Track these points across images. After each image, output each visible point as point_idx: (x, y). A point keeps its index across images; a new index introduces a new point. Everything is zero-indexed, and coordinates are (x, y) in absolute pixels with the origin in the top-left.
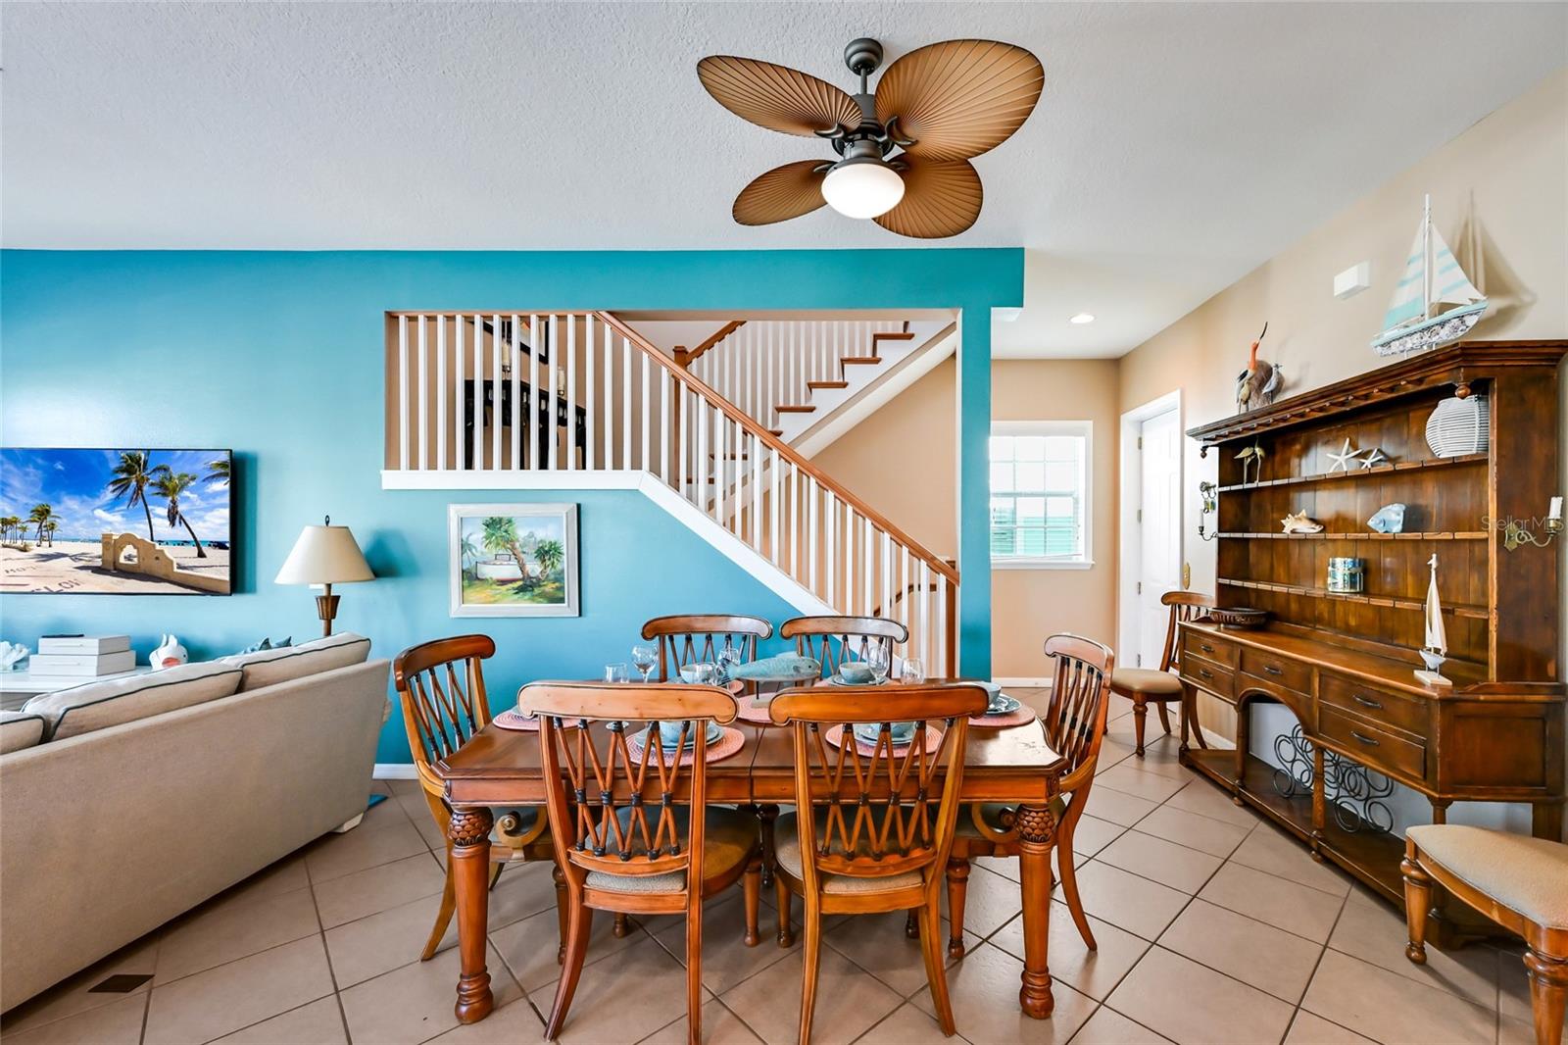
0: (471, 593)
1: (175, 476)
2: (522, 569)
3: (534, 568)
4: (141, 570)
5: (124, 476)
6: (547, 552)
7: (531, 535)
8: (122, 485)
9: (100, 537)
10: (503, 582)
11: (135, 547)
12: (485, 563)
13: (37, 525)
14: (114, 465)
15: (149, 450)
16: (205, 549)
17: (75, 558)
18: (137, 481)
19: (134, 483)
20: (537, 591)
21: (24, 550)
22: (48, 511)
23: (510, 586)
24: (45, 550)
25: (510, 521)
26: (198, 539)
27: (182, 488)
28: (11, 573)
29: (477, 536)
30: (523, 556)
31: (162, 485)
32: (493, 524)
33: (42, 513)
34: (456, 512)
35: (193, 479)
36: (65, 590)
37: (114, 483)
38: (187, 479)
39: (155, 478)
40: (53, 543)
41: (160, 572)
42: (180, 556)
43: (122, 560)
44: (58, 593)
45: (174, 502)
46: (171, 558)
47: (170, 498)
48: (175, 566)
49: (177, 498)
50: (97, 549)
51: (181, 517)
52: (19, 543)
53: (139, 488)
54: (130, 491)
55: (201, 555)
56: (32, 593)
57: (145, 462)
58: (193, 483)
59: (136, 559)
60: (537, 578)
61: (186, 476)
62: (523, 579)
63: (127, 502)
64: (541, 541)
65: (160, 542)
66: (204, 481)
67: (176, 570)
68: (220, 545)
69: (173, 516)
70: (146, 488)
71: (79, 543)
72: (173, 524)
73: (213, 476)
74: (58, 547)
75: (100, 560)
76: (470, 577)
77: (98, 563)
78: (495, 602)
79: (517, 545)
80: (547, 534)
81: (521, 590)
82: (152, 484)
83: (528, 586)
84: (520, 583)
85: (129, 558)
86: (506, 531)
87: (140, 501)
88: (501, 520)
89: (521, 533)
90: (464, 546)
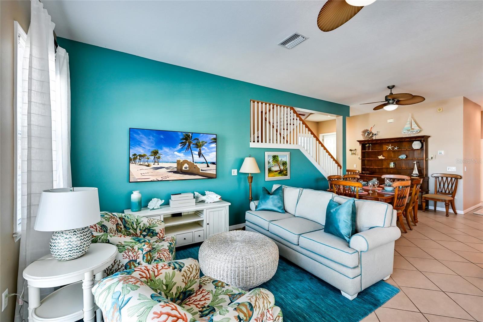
0: (271, 174)
1: (200, 142)
2: (280, 168)
3: (282, 168)
4: (190, 171)
5: (184, 141)
6: (284, 164)
7: (281, 160)
8: (184, 144)
9: (176, 161)
10: (276, 171)
11: (188, 164)
12: (272, 167)
13: (153, 157)
14: (181, 137)
15: (193, 133)
16: (209, 165)
17: (167, 168)
18: (189, 143)
19: (188, 143)
20: (282, 173)
21: (148, 166)
22: (157, 152)
23: (278, 172)
24: (156, 165)
25: (277, 156)
26: (207, 162)
27: (203, 145)
28: (143, 174)
29: (271, 160)
30: (280, 165)
31: (196, 144)
32: (275, 157)
33: (155, 153)
34: (267, 154)
35: (206, 143)
36: (164, 180)
37: (181, 143)
38: (204, 143)
39: (195, 142)
40: (159, 163)
41: (195, 172)
42: (202, 167)
43: (183, 169)
44: (161, 181)
45: (200, 150)
46: (199, 167)
47: (199, 149)
48: (200, 170)
49: (201, 148)
50: (175, 165)
51: (202, 155)
52: (146, 164)
53: (189, 145)
54: (186, 146)
55: (208, 166)
56: (151, 181)
57: (191, 137)
58: (206, 144)
59: (188, 168)
60: (283, 170)
61: (204, 142)
62: (280, 170)
63: (185, 150)
64: (283, 161)
65: (196, 163)
66: (209, 143)
67: (201, 171)
68: (213, 163)
69: (200, 154)
70: (191, 145)
71: (169, 163)
72: (200, 157)
73: (212, 142)
74: (161, 165)
75: (176, 169)
76: (270, 170)
77: (176, 170)
78: (274, 176)
79: (279, 162)
80: (284, 159)
81: (280, 173)
82: (193, 144)
83: (281, 172)
84: (279, 171)
85: (186, 168)
86: (277, 159)
87: (190, 149)
88: (276, 156)
89: (280, 159)
90: (269, 162)
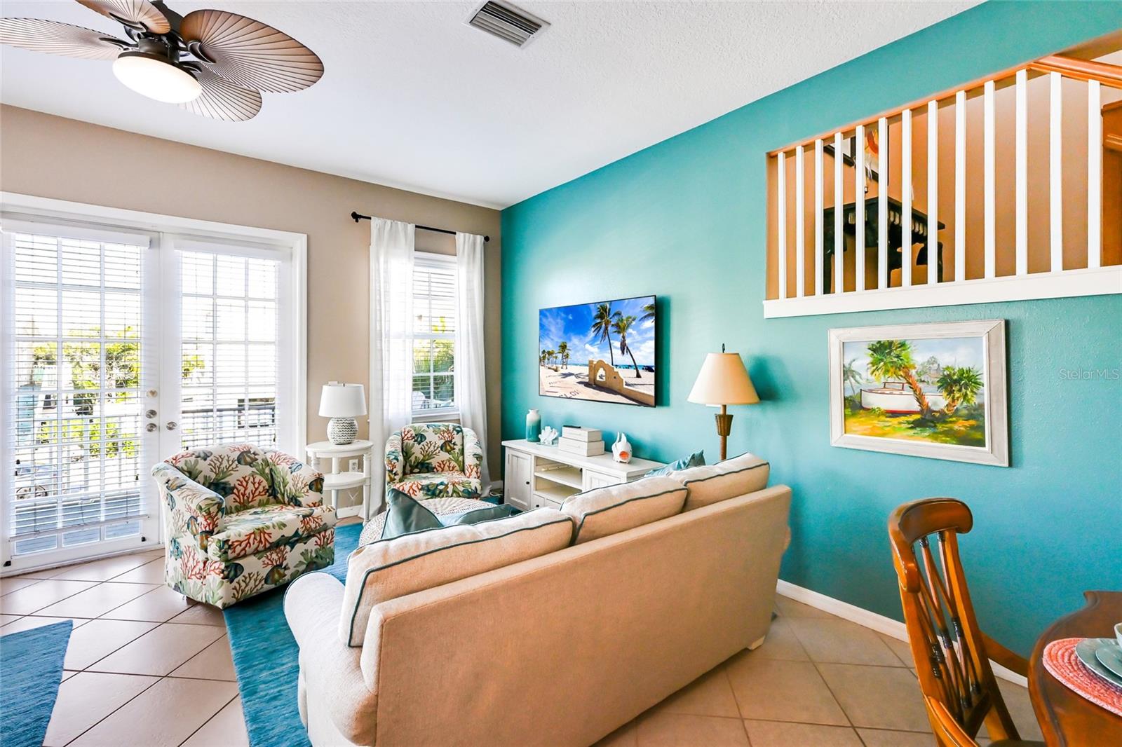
0: (853, 422)
1: (624, 318)
2: (920, 399)
3: (938, 400)
4: (608, 385)
5: (598, 321)
6: (957, 382)
7: (933, 361)
8: (598, 326)
9: (587, 363)
10: (894, 414)
11: (604, 370)
12: (871, 391)
13: (561, 355)
14: (594, 314)
15: (611, 301)
16: (641, 371)
17: (577, 376)
18: (605, 324)
19: (604, 325)
20: (940, 427)
21: (556, 371)
22: (566, 346)
23: (903, 419)
24: (564, 371)
25: (902, 345)
26: (637, 364)
27: (628, 326)
28: (551, 385)
29: (862, 361)
30: (921, 385)
31: (617, 325)
32: (881, 349)
33: (563, 347)
34: (838, 337)
35: (634, 320)
36: (573, 397)
37: (594, 326)
38: (630, 320)
39: (614, 321)
40: (568, 366)
41: (616, 388)
42: (627, 376)
43: (598, 379)
44: (570, 398)
45: (624, 337)
46: (622, 377)
47: (622, 335)
48: (624, 383)
49: (626, 334)
50: (586, 370)
51: (627, 348)
52: (554, 367)
53: (606, 328)
54: (602, 331)
55: (638, 376)
56: (559, 397)
57: (609, 310)
58: (634, 323)
59: (604, 378)
60: (942, 412)
61: (631, 318)
62: (921, 412)
63: (600, 338)
64: (948, 368)
65: (617, 366)
66: (640, 320)
67: (625, 387)
68: (649, 369)
69: (624, 347)
70: (609, 328)
71: (578, 366)
72: (623, 353)
73: (645, 317)
74: (571, 369)
75: (587, 378)
76: (854, 406)
77: (587, 380)
78: (883, 435)
79: (913, 372)
80: (955, 360)
81: (916, 425)
82: (613, 325)
83: (927, 421)
84: (918, 417)
85: (601, 377)
86: (898, 356)
87: (607, 337)
88: (891, 343)
89: (918, 358)
90: (847, 373)
